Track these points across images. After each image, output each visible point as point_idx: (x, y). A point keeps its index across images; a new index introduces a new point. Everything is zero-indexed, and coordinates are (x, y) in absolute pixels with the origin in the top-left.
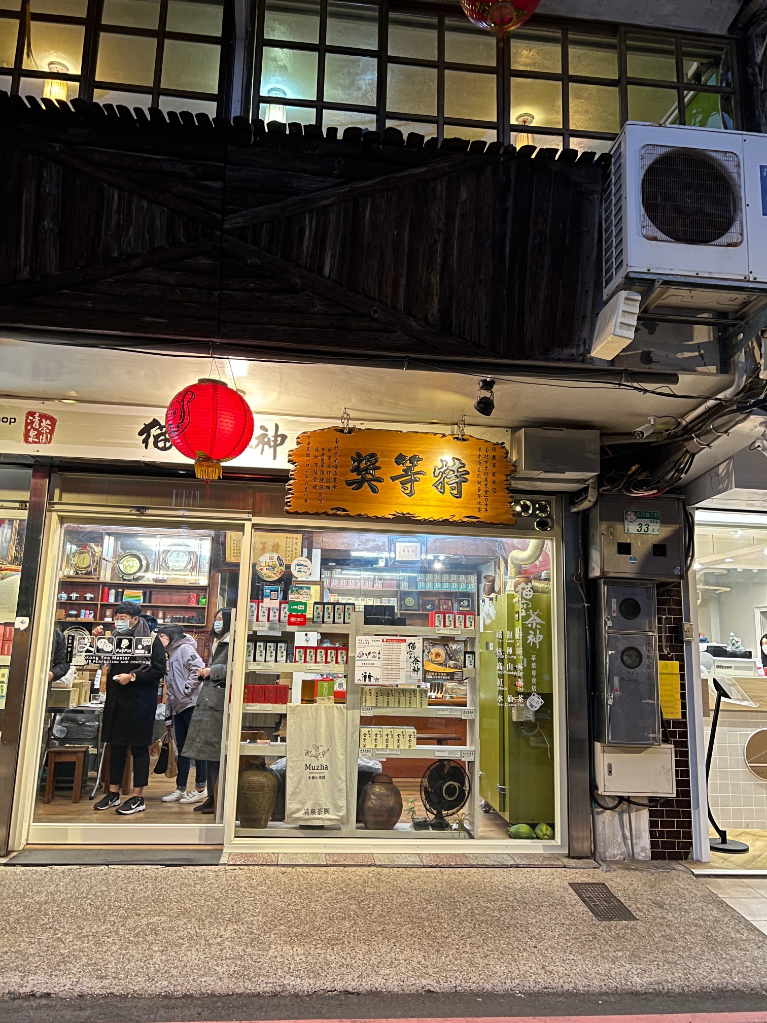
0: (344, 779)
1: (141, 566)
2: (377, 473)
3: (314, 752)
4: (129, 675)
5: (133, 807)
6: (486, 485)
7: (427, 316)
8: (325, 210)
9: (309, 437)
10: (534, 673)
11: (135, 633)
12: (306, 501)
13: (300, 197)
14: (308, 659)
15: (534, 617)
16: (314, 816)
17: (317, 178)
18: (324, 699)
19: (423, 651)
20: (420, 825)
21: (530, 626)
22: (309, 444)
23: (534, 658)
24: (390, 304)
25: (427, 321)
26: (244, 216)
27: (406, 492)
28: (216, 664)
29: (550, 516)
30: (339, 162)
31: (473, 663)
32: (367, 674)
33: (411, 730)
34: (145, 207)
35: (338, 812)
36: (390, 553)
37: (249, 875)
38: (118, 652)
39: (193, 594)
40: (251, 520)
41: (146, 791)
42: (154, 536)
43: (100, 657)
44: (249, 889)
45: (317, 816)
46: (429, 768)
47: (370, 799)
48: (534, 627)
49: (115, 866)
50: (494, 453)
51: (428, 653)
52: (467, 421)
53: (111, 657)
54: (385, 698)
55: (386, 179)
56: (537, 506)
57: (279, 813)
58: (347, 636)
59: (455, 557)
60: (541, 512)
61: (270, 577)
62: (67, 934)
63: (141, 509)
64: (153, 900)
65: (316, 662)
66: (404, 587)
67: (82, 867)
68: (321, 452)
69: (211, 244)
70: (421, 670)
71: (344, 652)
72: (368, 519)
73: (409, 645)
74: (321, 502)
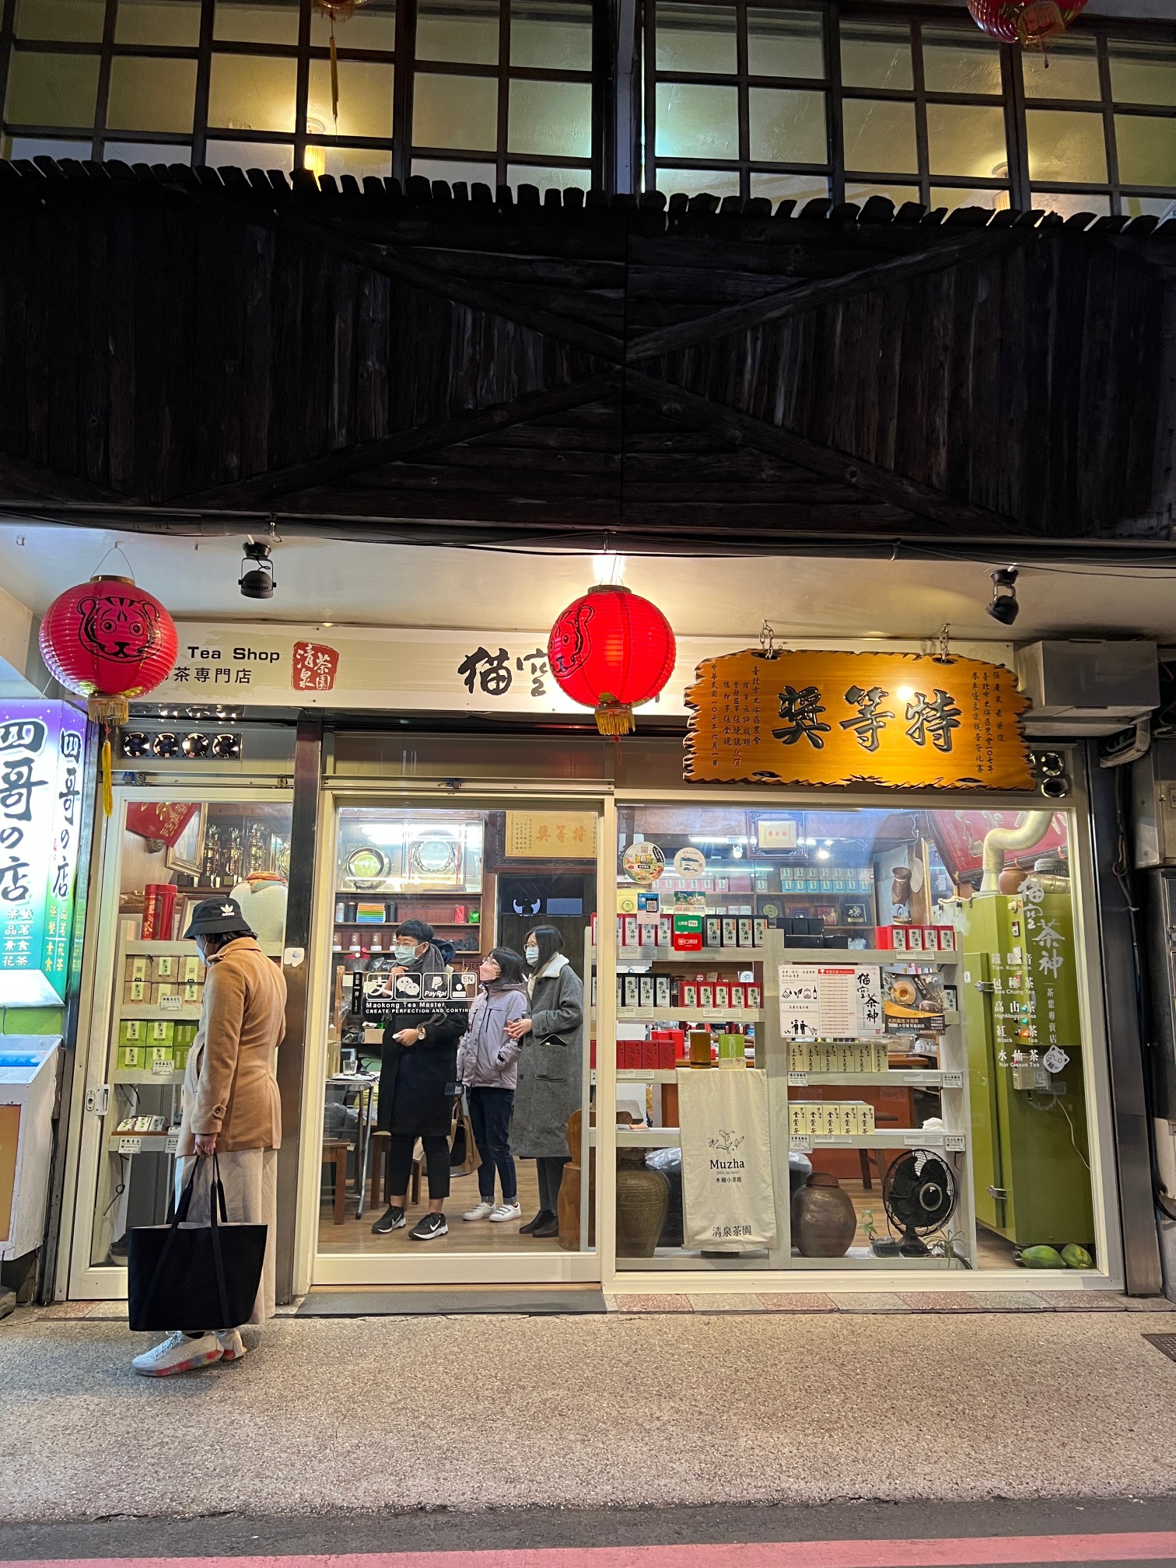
0: (770, 1181)
1: (381, 870)
2: (820, 718)
3: (722, 1142)
4: (416, 1031)
5: (433, 1229)
6: (988, 729)
7: (930, 477)
8: (775, 325)
9: (714, 666)
10: (1052, 1015)
11: (424, 968)
12: (715, 763)
13: (738, 308)
14: (703, 1002)
15: (1047, 930)
16: (729, 1237)
17: (765, 278)
18: (731, 1061)
19: (882, 987)
20: (884, 1250)
21: (1042, 944)
22: (714, 676)
23: (1050, 993)
24: (873, 462)
25: (930, 485)
26: (656, 339)
27: (865, 744)
28: (537, 1011)
29: (1064, 775)
30: (797, 251)
31: (954, 1003)
32: (799, 1023)
33: (864, 1107)
34: (512, 333)
35: (765, 1231)
36: (749, 838)
37: (658, 1327)
38: (427, 996)
39: (460, 907)
40: (613, 794)
41: (448, 1204)
42: (400, 821)
43: (401, 1004)
44: (666, 1348)
45: (733, 1237)
46: (893, 1164)
47: (809, 1211)
48: (1048, 946)
49: (457, 1316)
50: (997, 681)
51: (890, 989)
52: (952, 633)
53: (418, 1003)
54: (824, 1058)
55: (865, 274)
56: (1043, 760)
57: (673, 1232)
58: (759, 964)
59: (850, 841)
60: (1050, 768)
61: (644, 879)
62: (433, 1416)
63: (454, 783)
64: (535, 1366)
65: (715, 1005)
66: (762, 888)
67: (409, 1318)
68: (733, 688)
69: (609, 383)
70: (880, 1015)
71: (756, 989)
72: (810, 787)
73: (860, 977)
74: (737, 763)
